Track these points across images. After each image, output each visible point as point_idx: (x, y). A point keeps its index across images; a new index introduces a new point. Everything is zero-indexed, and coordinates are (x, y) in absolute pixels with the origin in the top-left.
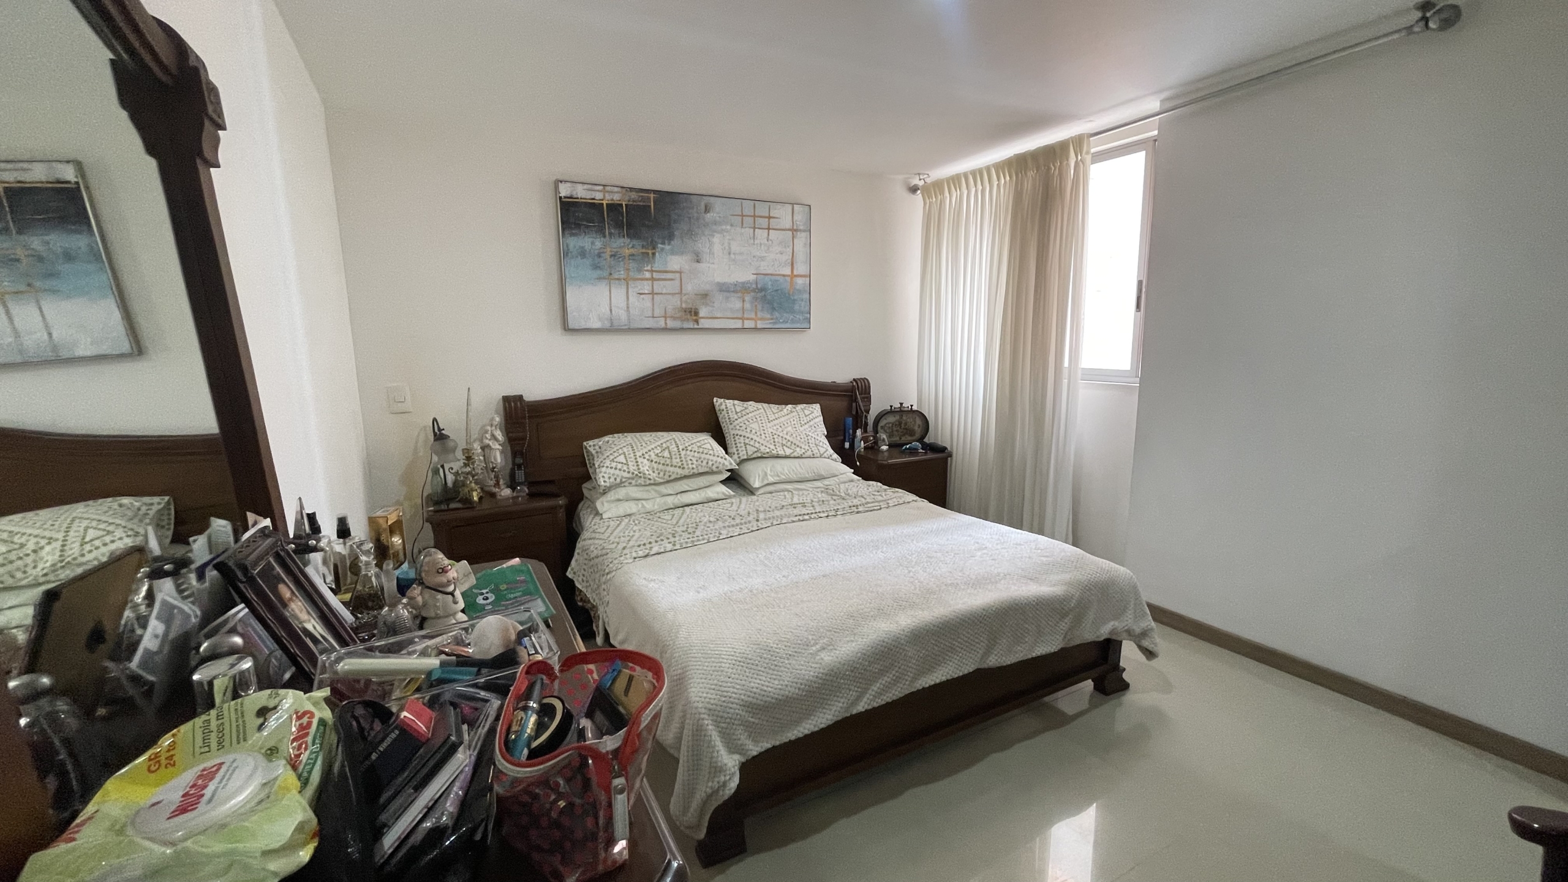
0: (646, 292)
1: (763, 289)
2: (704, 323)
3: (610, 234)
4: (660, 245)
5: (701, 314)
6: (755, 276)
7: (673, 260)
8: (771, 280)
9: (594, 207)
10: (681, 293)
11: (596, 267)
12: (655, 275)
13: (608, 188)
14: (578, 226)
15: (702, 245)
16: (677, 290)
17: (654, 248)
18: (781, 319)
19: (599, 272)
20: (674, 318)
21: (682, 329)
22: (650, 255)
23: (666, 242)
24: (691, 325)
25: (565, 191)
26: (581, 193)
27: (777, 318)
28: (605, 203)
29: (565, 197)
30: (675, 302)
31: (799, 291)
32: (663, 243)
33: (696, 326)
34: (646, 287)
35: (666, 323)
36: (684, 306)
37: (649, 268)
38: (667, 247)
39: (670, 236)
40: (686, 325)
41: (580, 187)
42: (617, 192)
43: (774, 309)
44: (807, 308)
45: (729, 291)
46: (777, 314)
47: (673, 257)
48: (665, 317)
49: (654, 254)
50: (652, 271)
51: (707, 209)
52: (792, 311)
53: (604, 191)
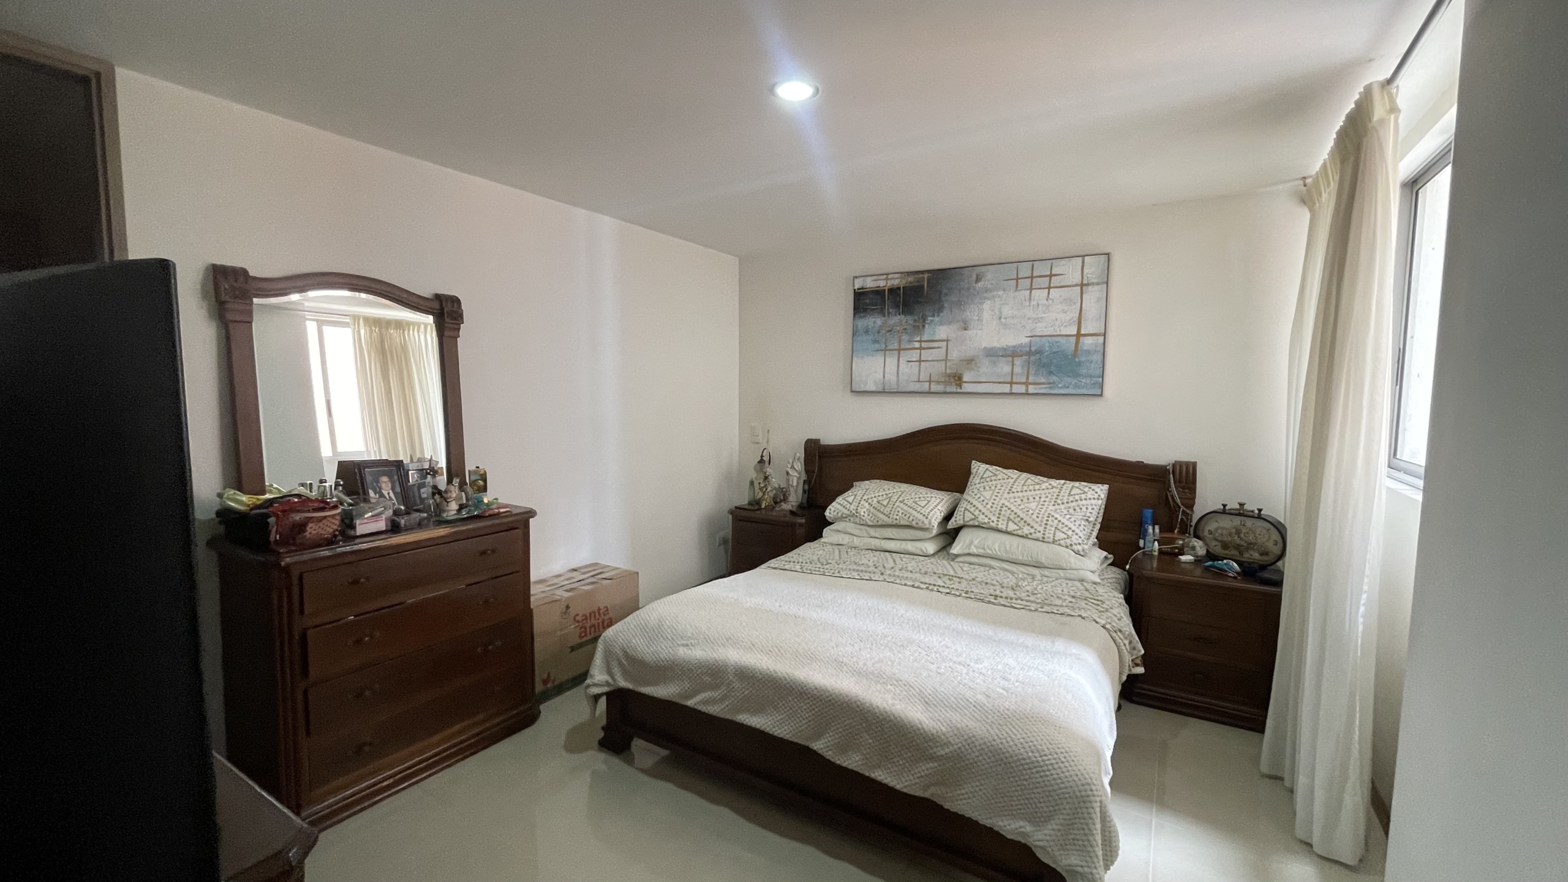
0: (914, 360)
1: (1039, 352)
2: (967, 388)
3: (889, 313)
4: (930, 318)
5: (965, 379)
6: (1029, 338)
7: (941, 330)
8: (1049, 342)
9: (878, 292)
10: (946, 360)
11: (876, 341)
12: (924, 345)
13: (890, 276)
14: (865, 310)
15: (970, 314)
16: (944, 357)
17: (924, 321)
18: (1059, 383)
19: (877, 346)
20: (938, 382)
21: (945, 393)
22: (921, 328)
23: (936, 314)
24: (954, 389)
25: (858, 284)
26: (870, 284)
27: (1054, 383)
28: (886, 288)
29: (858, 289)
30: (941, 367)
31: (1088, 352)
32: (933, 316)
33: (959, 390)
34: (914, 355)
35: (930, 388)
36: (948, 372)
37: (918, 339)
38: (936, 319)
39: (940, 309)
40: (948, 389)
41: (869, 279)
42: (897, 278)
43: (1051, 373)
44: (1099, 372)
45: (998, 356)
46: (1054, 378)
47: (941, 327)
48: (930, 382)
49: (924, 326)
50: (920, 341)
51: (978, 280)
52: (1077, 375)
53: (887, 279)
